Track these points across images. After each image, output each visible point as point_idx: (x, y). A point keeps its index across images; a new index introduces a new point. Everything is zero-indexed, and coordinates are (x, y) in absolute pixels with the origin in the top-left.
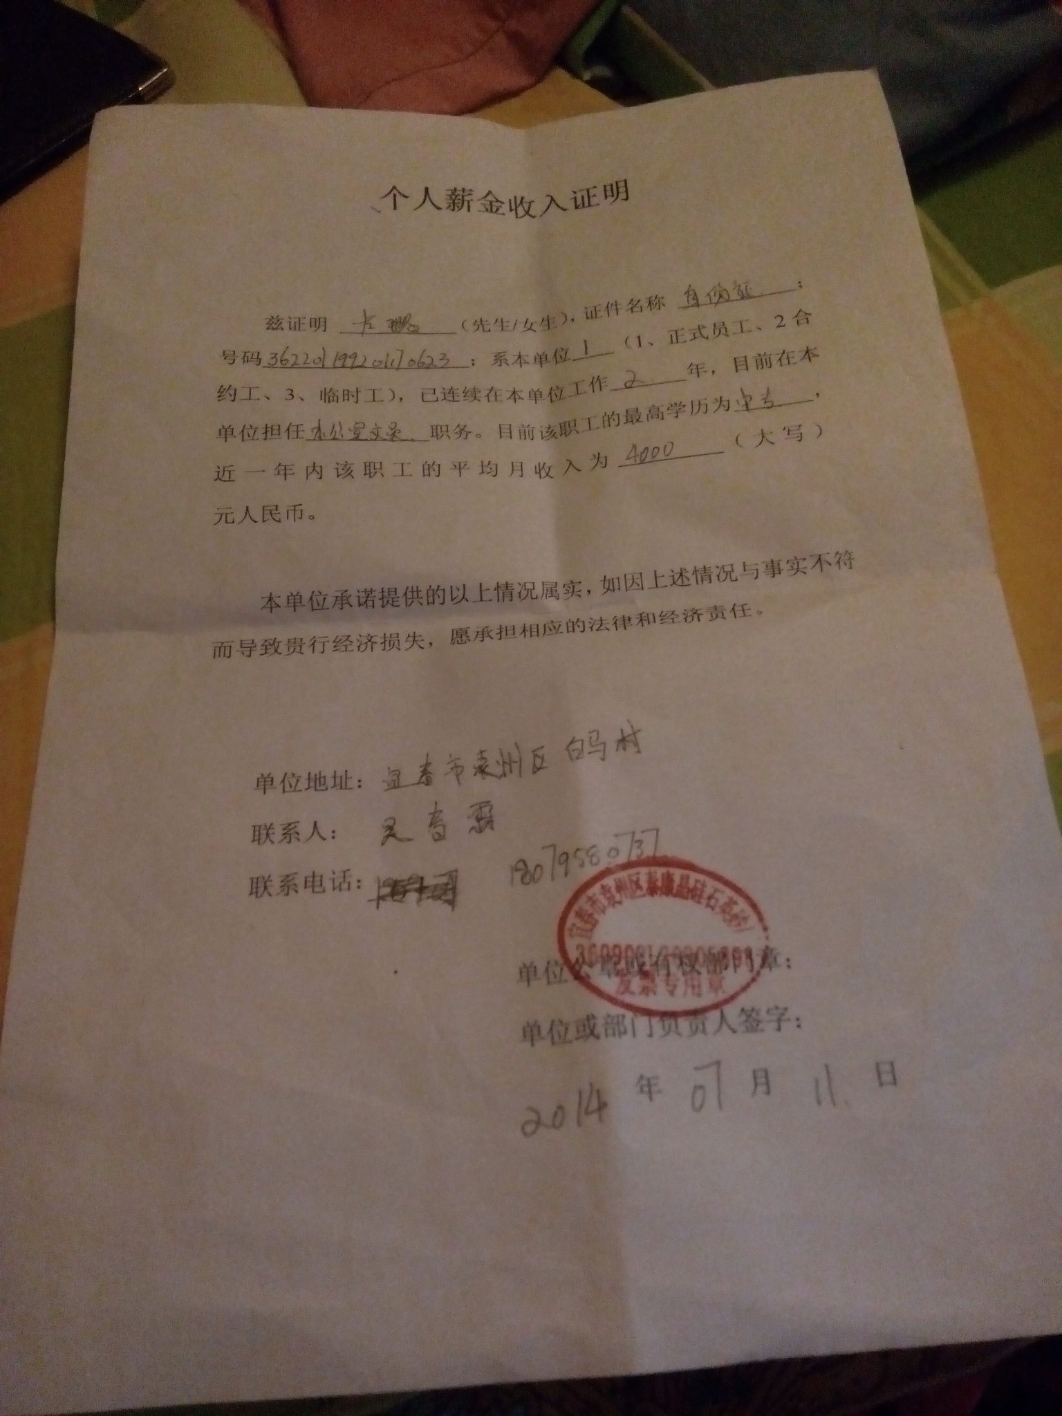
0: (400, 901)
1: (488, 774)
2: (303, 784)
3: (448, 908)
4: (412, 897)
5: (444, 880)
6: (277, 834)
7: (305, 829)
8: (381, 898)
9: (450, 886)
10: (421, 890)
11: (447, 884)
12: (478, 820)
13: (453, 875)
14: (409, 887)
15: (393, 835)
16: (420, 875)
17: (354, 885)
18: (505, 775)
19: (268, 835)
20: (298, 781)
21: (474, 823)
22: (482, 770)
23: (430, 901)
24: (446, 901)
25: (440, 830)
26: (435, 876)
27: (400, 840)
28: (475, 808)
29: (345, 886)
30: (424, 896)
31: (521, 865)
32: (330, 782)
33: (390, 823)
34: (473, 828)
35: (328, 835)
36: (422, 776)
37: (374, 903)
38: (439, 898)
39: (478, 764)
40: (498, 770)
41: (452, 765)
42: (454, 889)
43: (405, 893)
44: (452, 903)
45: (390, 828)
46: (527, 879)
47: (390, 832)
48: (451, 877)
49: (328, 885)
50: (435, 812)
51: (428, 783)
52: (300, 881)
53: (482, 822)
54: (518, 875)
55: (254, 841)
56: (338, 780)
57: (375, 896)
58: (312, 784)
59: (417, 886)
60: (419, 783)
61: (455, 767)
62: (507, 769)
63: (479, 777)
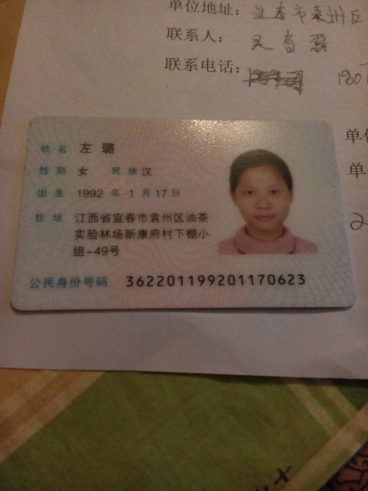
0: (264, 84)
1: (321, 20)
2: (200, 8)
3: (296, 92)
4: (272, 83)
5: (294, 75)
6: (184, 35)
7: (202, 34)
8: (251, 81)
9: (297, 80)
10: (278, 79)
11: (296, 78)
12: (317, 44)
13: (300, 74)
14: (270, 77)
15: (260, 45)
16: (278, 71)
17: (234, 70)
18: (332, 22)
19: (177, 34)
20: (197, 6)
21: (313, 45)
22: (317, 17)
23: (284, 87)
24: (296, 88)
25: (291, 46)
26: (288, 73)
27: (265, 48)
28: (315, 37)
29: (228, 70)
30: (280, 83)
31: (345, 73)
32: (218, 9)
33: (258, 38)
34: (313, 48)
35: (217, 39)
36: (278, 14)
37: (248, 83)
38: (291, 85)
39: (315, 13)
40: (329, 19)
41: (298, 11)
42: (301, 82)
43: (268, 79)
44: (299, 90)
45: (258, 41)
46: (350, 81)
47: (258, 43)
48: (298, 74)
49: (217, 68)
50: (287, 36)
51: (282, 18)
52: (198, 63)
53: (319, 46)
54: (343, 79)
55: (168, 37)
56: (223, 9)
57: (248, 79)
58: (206, 9)
59: (276, 77)
60: (276, 17)
61: (300, 12)
62: (334, 18)
63: (315, 20)
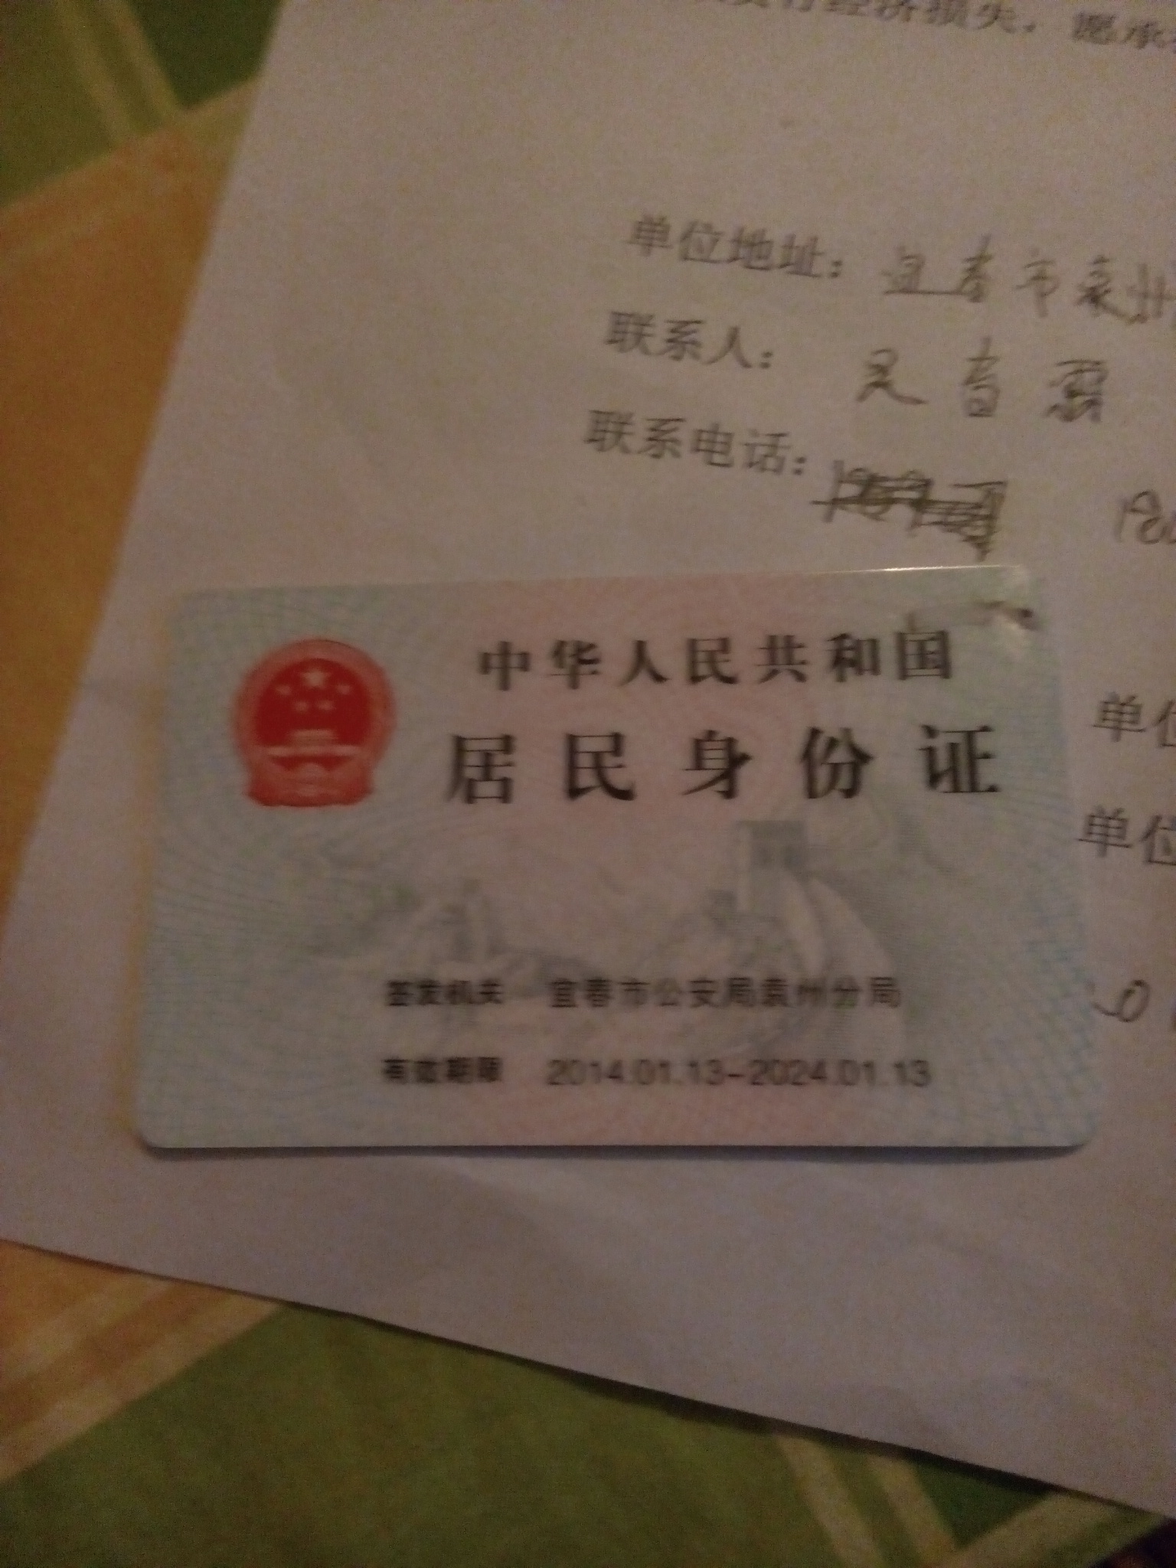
0: (875, 517)
1: (1105, 307)
2: (723, 250)
3: (971, 552)
4: (901, 513)
5: (974, 496)
6: (658, 339)
7: (712, 337)
8: (836, 502)
9: (983, 512)
10: (920, 505)
11: (978, 506)
12: (1071, 394)
13: (993, 493)
14: (897, 494)
15: (886, 386)
16: (928, 476)
17: (790, 465)
18: (1141, 318)
19: (640, 335)
20: (714, 243)
21: (1058, 397)
22: (1094, 297)
23: (935, 530)
24: (971, 539)
25: (984, 394)
26: (958, 486)
27: (899, 398)
28: (1070, 368)
29: (771, 463)
30: (927, 518)
31: (1143, 503)
32: (777, 257)
33: (882, 359)
34: (1055, 408)
35: (754, 356)
36: (966, 280)
37: (826, 508)
38: (954, 528)
39: (1091, 282)
40: (1131, 307)
41: (1032, 271)
42: (991, 518)
43: (888, 503)
44: (981, 544)
45: (882, 370)
46: (1152, 533)
47: (880, 379)
48: (989, 493)
49: (738, 453)
50: (981, 359)
51: (977, 296)
52: (684, 434)
53: (1079, 400)
54: (1135, 520)
55: (610, 342)
56: (794, 258)
57: (826, 496)
58: (742, 253)
59: (914, 495)
60: (958, 292)
61: (1040, 277)
62: (1150, 305)
63: (1086, 309)
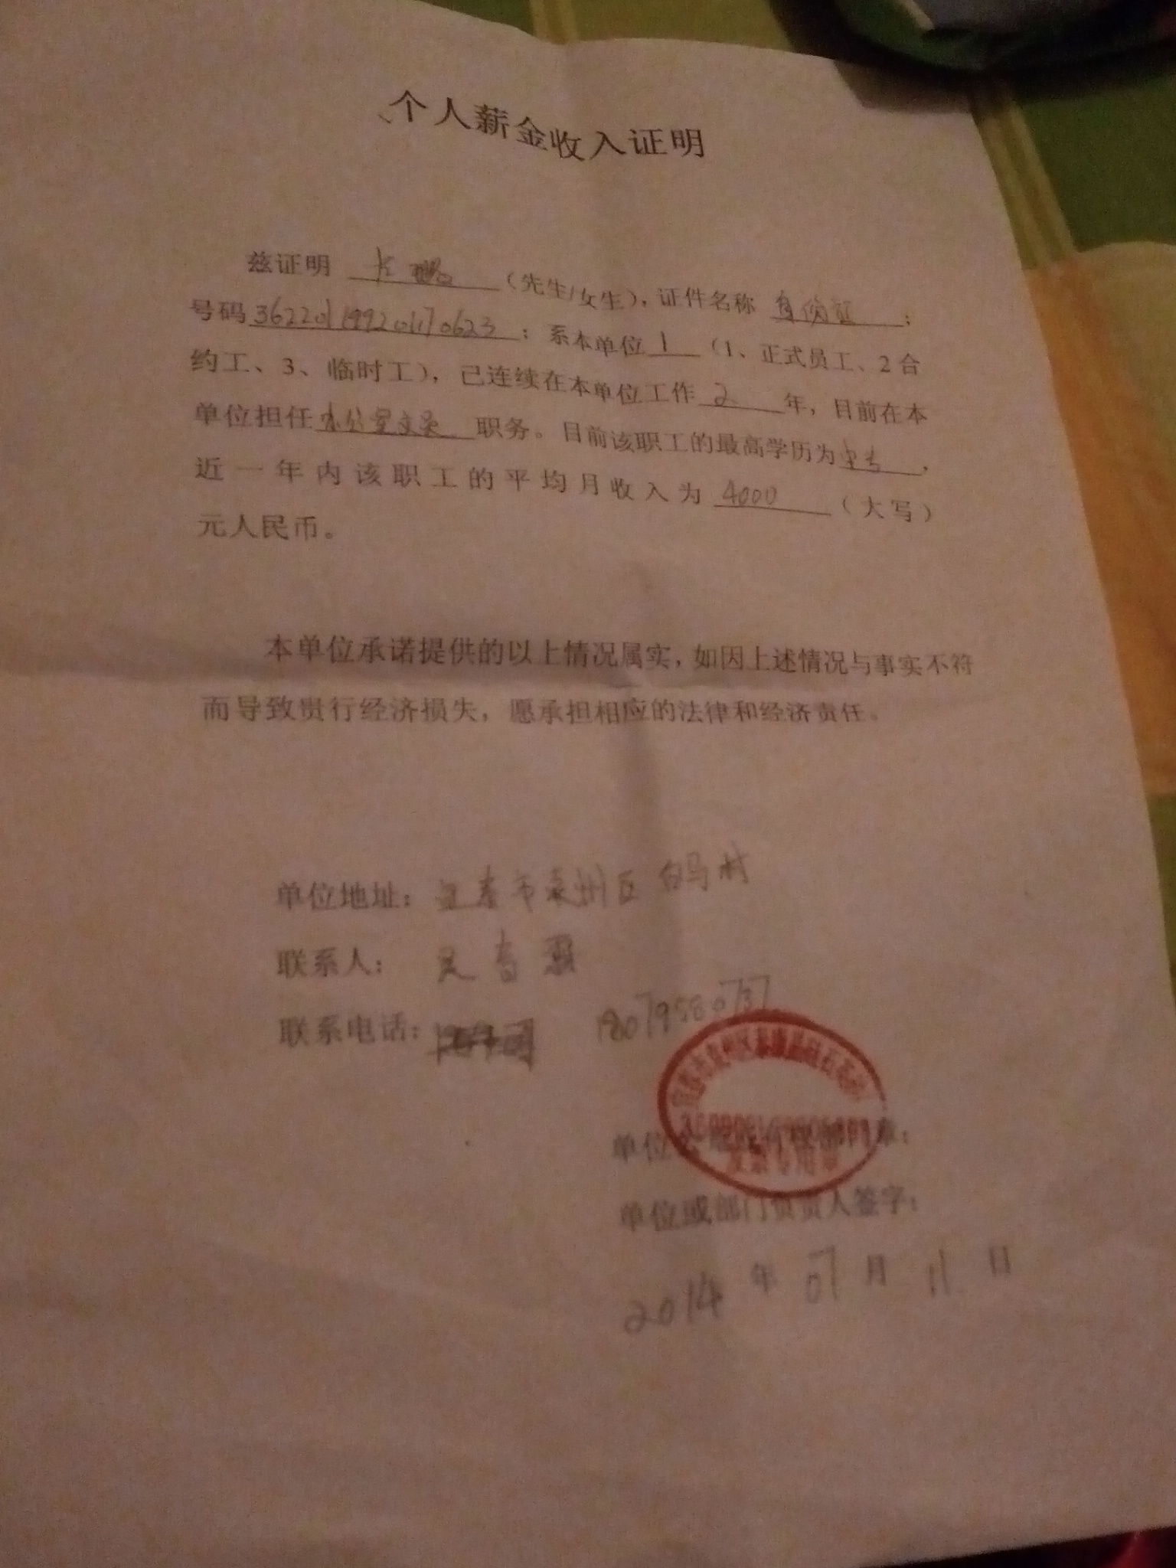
0: (466, 1055)
1: (564, 900)
2: (337, 898)
3: (524, 1066)
4: (479, 1050)
5: (518, 1030)
6: (309, 965)
7: (343, 958)
8: (441, 1051)
9: (525, 1039)
10: (490, 1042)
11: (521, 1036)
12: (556, 958)
13: (528, 1026)
14: (475, 1038)
15: (453, 971)
16: (489, 1023)
17: (409, 1033)
18: (585, 903)
19: (297, 964)
20: (330, 895)
21: (549, 961)
22: (556, 894)
23: (503, 1057)
24: (522, 1058)
25: (509, 967)
26: (506, 1026)
27: (462, 977)
28: (552, 942)
29: (398, 1034)
30: (494, 1050)
31: (610, 1017)
33: (447, 954)
34: (549, 968)
35: (373, 966)
36: (483, 896)
37: (436, 1056)
38: (513, 1052)
39: (552, 885)
40: (576, 896)
41: (519, 884)
42: (531, 1043)
43: (471, 1044)
44: (529, 1060)
45: (449, 961)
46: (618, 1034)
47: (448, 966)
48: (526, 1028)
49: (378, 1031)
50: (503, 945)
51: (491, 905)
52: (342, 1025)
53: (561, 962)
54: (607, 1029)
55: (280, 972)
56: (380, 897)
57: (435, 1048)
58: (349, 899)
59: (485, 1037)
60: (479, 904)
61: (524, 886)
62: (587, 895)
63: (553, 904)
